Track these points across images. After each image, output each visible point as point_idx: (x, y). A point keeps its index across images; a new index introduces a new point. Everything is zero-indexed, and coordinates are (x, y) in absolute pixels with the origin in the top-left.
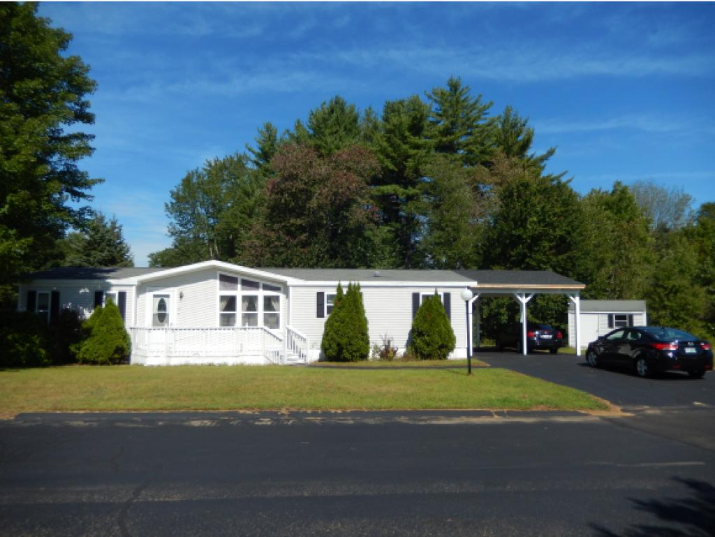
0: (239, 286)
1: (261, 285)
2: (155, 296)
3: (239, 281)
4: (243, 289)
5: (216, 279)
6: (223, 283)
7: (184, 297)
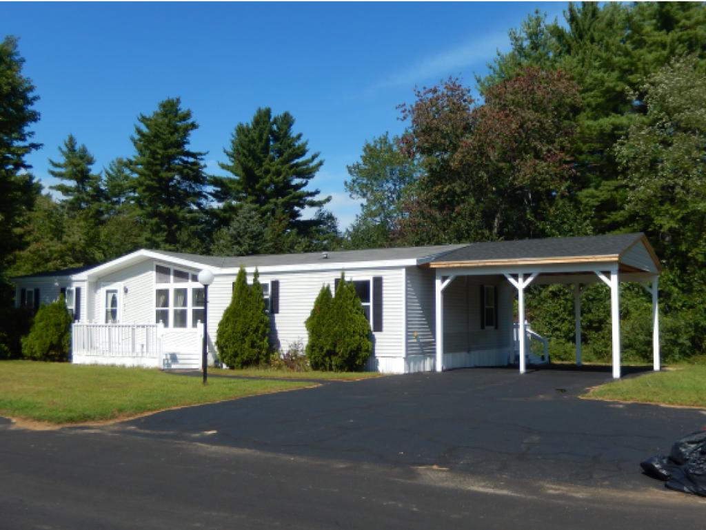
0: (172, 277)
1: (190, 276)
2: (108, 292)
3: (172, 272)
4: (175, 281)
5: (152, 270)
6: (159, 274)
7: (129, 292)
